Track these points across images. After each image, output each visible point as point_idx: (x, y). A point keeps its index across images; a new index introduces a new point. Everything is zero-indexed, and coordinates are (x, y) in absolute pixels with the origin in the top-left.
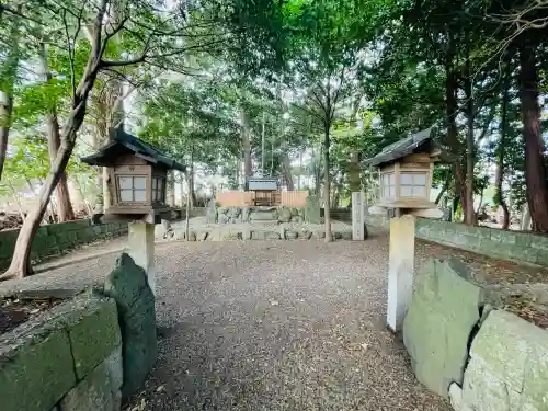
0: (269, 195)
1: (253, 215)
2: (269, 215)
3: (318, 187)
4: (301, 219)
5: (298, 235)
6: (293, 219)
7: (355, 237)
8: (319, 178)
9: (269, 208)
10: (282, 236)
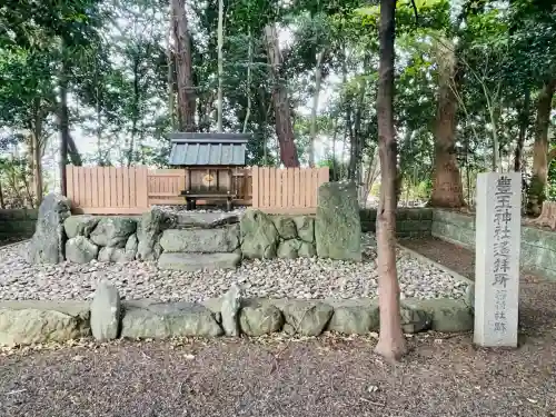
0: (225, 181)
1: (170, 238)
2: (214, 238)
3: (356, 157)
4: (304, 249)
5: (282, 321)
6: (285, 249)
7: (483, 333)
8: (358, 140)
9: (222, 215)
10: (229, 326)
